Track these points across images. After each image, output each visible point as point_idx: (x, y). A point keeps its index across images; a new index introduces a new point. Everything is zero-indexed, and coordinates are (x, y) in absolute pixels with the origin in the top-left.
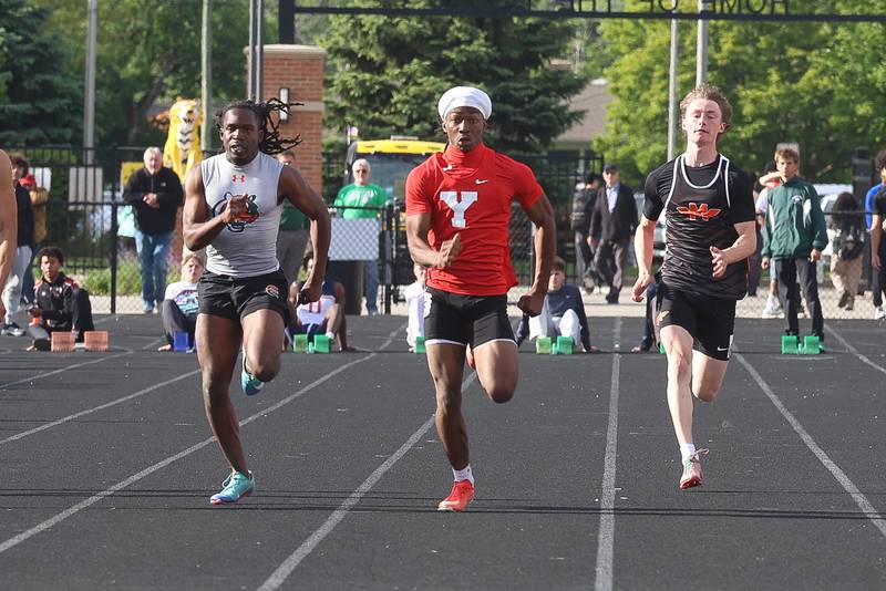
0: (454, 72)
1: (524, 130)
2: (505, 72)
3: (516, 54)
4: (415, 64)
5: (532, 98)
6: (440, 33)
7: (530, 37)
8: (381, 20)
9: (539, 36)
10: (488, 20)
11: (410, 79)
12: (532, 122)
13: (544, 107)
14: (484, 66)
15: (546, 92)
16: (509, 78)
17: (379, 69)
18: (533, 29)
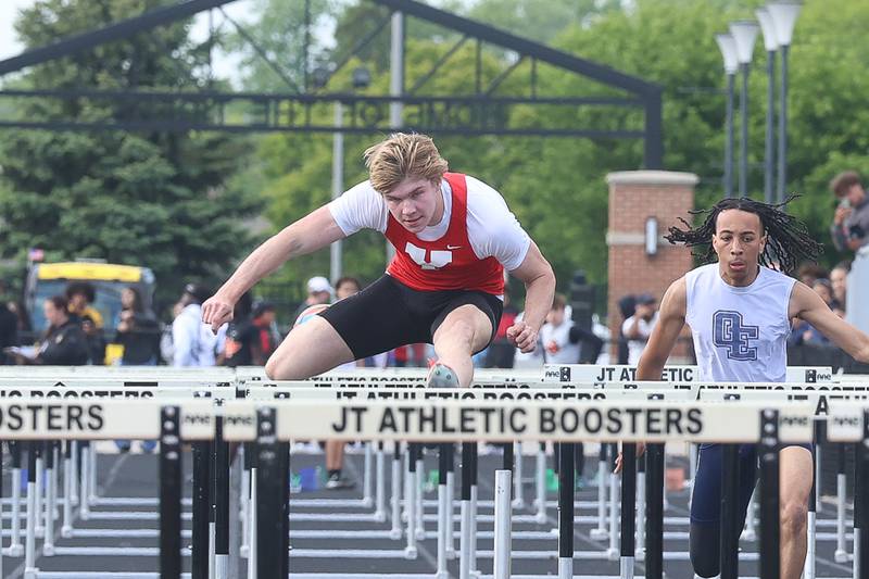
0: (127, 192)
1: (201, 254)
2: (181, 191)
3: (194, 172)
4: (86, 184)
5: (211, 219)
6: (113, 150)
7: (209, 154)
8: (47, 137)
9: (219, 152)
10: (164, 136)
11: (80, 201)
12: (211, 246)
13: (225, 230)
14: (159, 186)
15: (226, 213)
16: (184, 198)
17: (45, 189)
18: (212, 145)
